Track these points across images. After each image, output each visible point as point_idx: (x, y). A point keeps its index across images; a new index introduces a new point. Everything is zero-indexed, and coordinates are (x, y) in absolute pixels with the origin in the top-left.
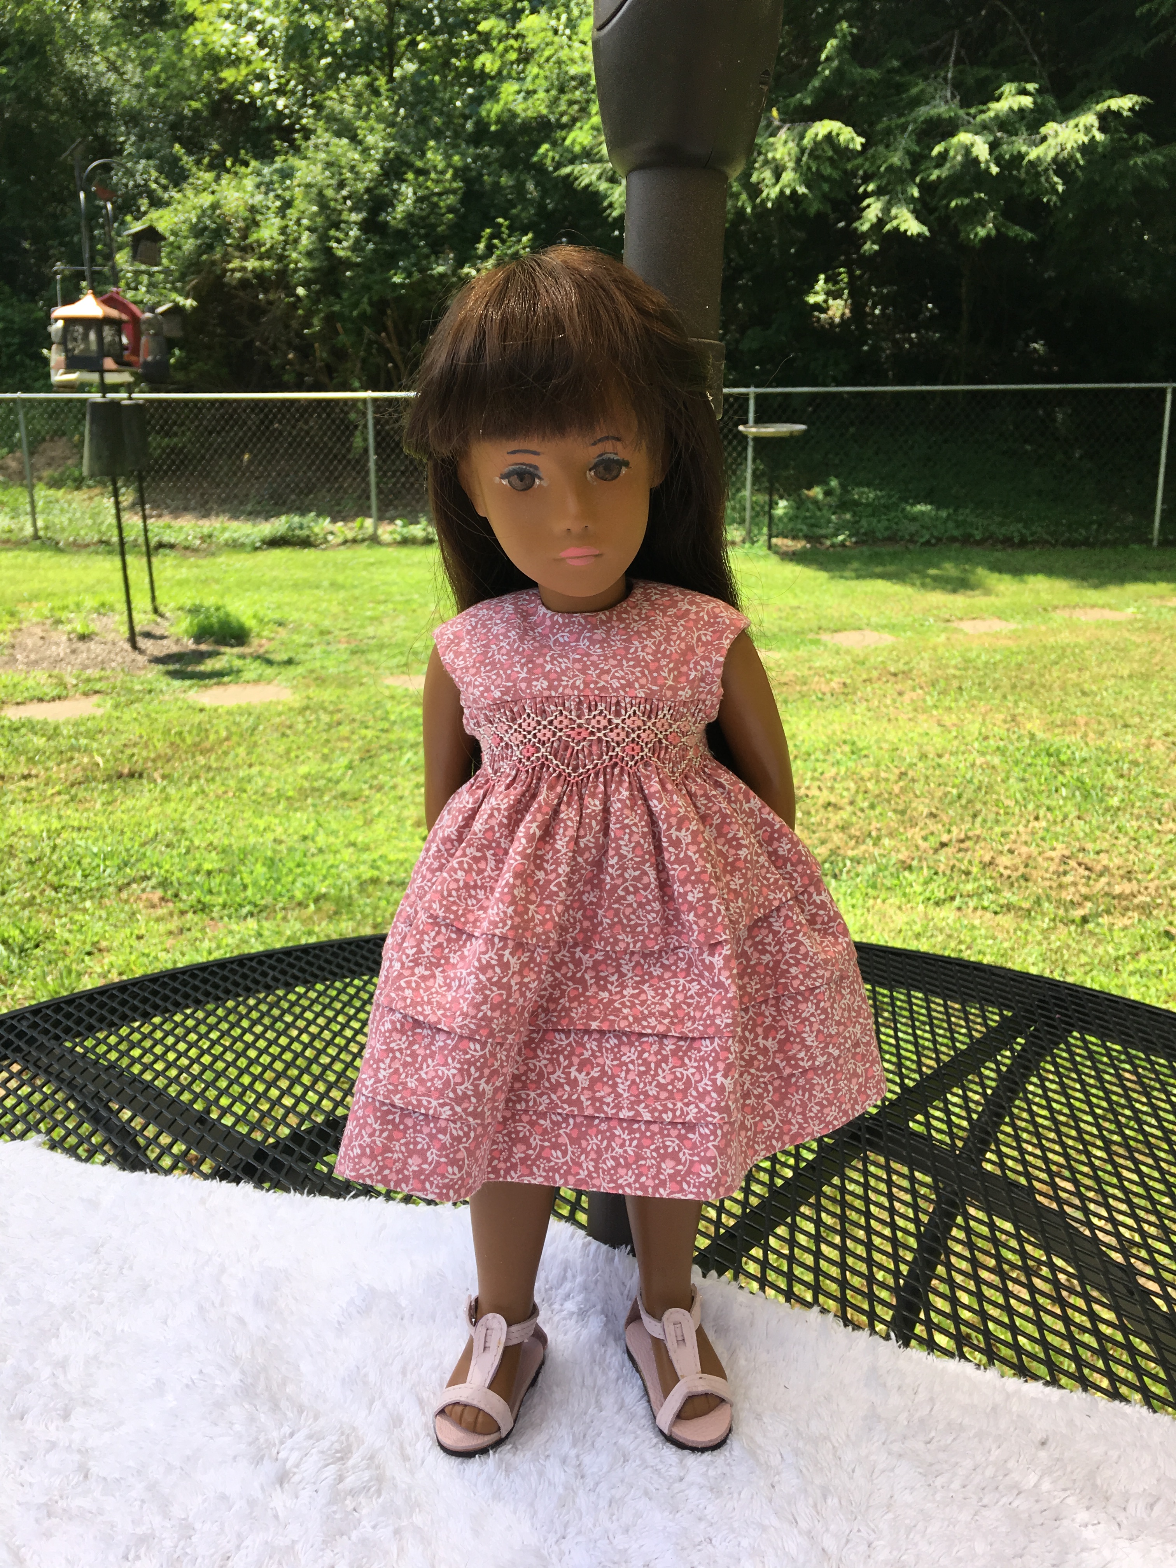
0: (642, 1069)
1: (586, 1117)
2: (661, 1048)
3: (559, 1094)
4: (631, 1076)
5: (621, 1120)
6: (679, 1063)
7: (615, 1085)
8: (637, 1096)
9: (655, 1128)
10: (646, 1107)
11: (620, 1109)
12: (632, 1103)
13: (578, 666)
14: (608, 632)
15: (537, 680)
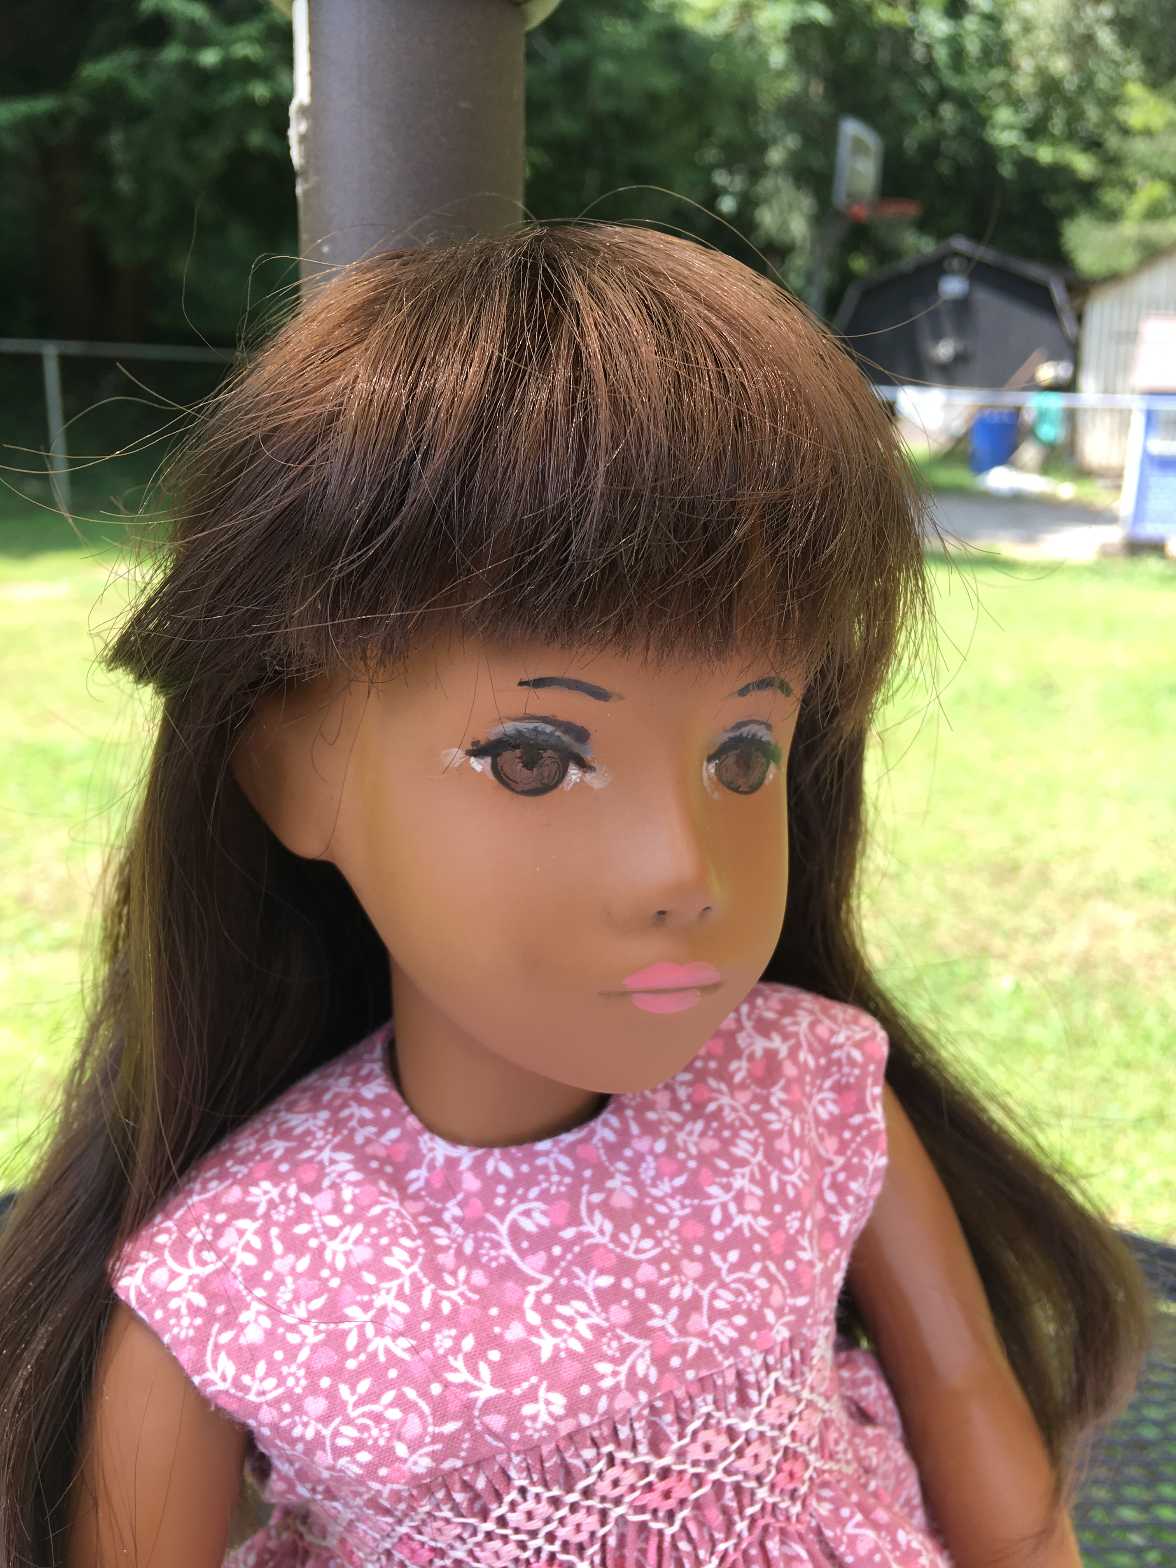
13: (620, 1313)
14: (633, 1174)
15: (531, 1396)
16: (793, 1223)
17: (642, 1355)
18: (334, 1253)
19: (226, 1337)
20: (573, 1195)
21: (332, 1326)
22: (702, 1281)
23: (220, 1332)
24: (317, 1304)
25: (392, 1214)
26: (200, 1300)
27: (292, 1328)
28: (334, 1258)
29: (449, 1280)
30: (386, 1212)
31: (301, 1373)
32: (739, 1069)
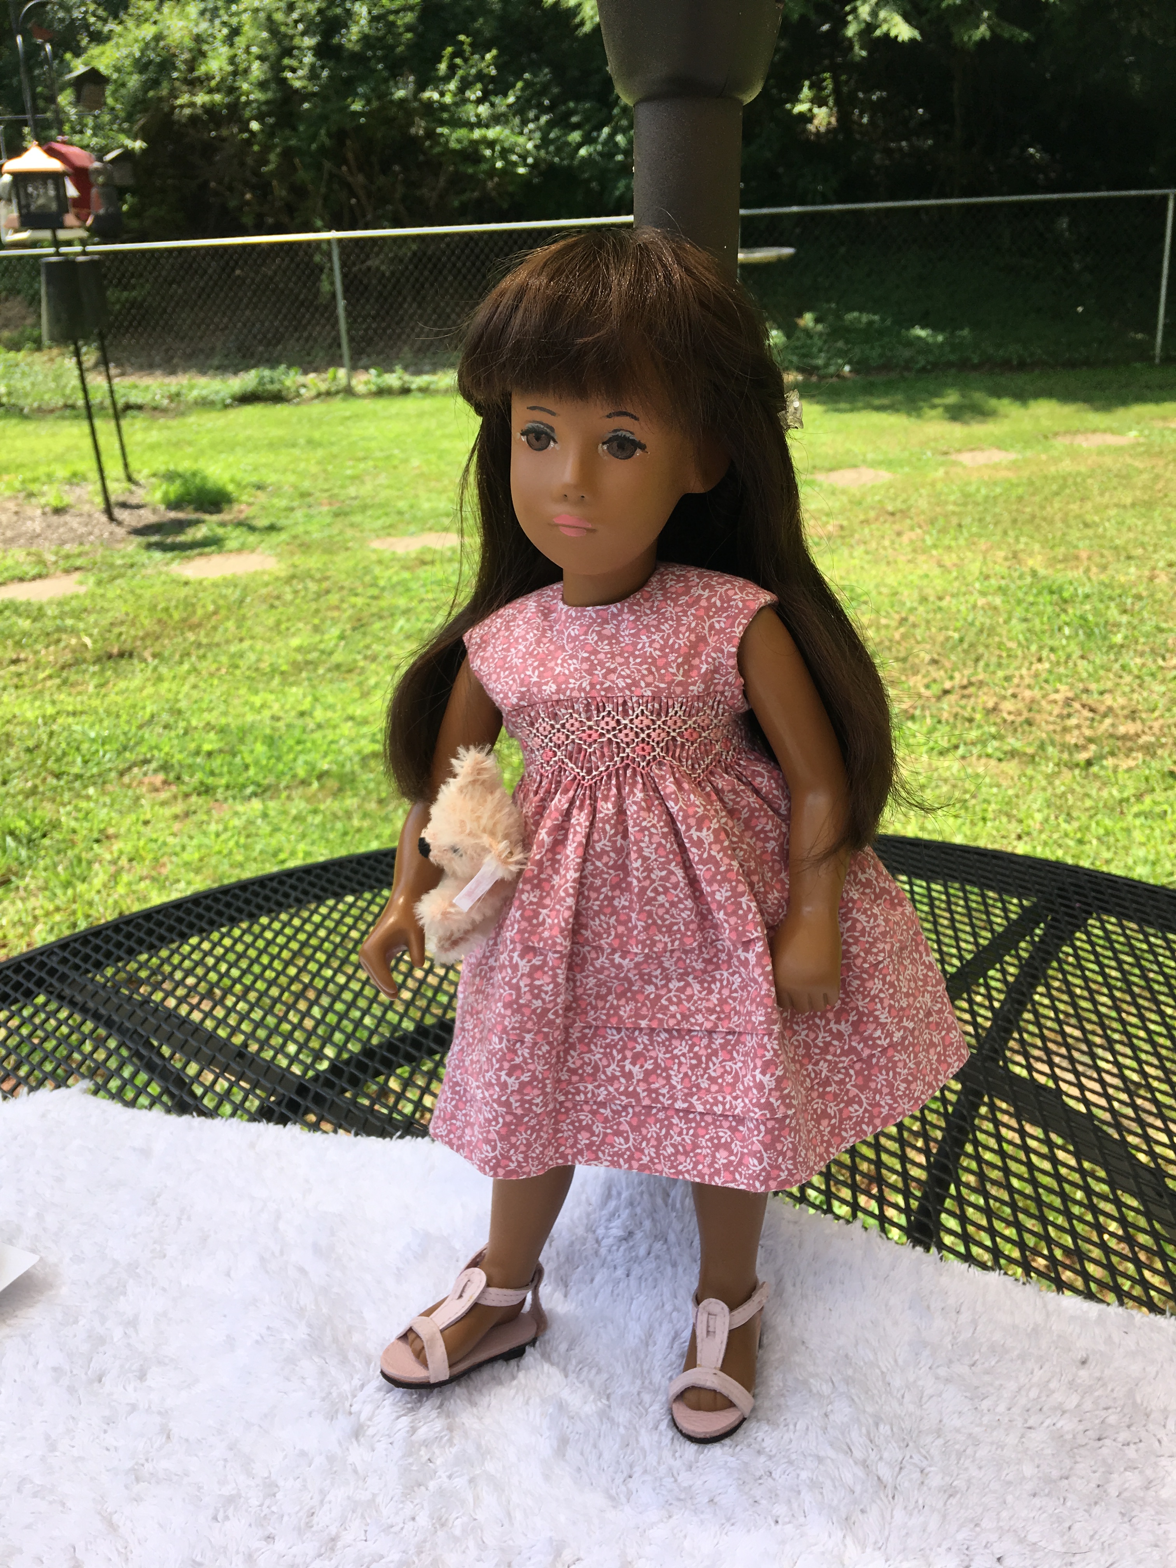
0: (694, 1062)
1: (644, 1107)
2: (711, 1042)
3: (616, 1085)
4: (684, 1069)
5: (678, 1111)
6: (728, 1057)
7: (668, 1078)
8: (690, 1089)
9: (709, 1119)
10: (699, 1099)
11: (675, 1100)
12: (686, 1095)
13: (585, 666)
14: (617, 627)
15: (546, 684)
16: (672, 657)
17: (586, 681)
20: (589, 626)
22: (621, 665)
32: (684, 599)
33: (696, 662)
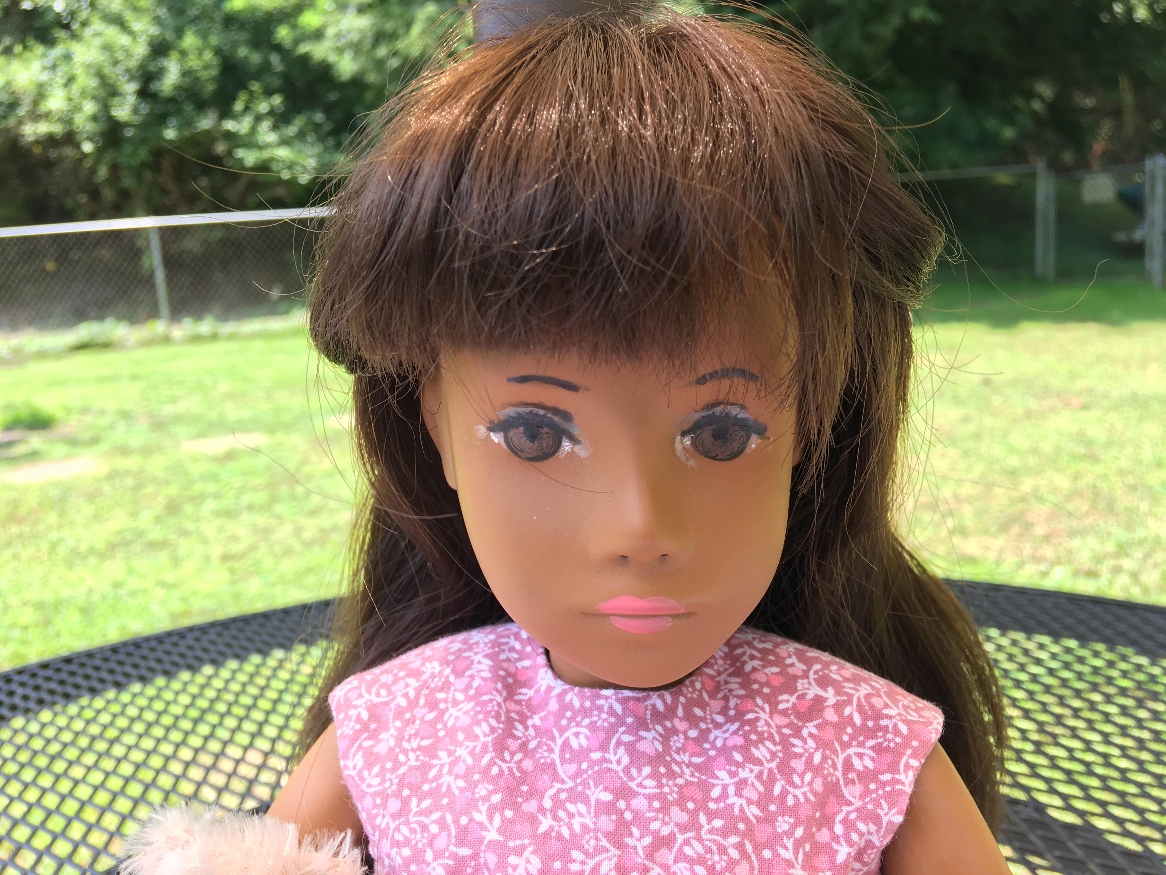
13: (606, 823)
15: (519, 851)
16: (783, 824)
17: (610, 859)
18: (451, 715)
19: (367, 744)
20: (611, 731)
21: (427, 759)
23: (366, 739)
24: (426, 743)
25: (495, 703)
26: (365, 715)
27: (405, 752)
28: (448, 719)
29: (507, 756)
30: (491, 701)
31: (396, 781)
32: (787, 701)
33: (823, 836)
